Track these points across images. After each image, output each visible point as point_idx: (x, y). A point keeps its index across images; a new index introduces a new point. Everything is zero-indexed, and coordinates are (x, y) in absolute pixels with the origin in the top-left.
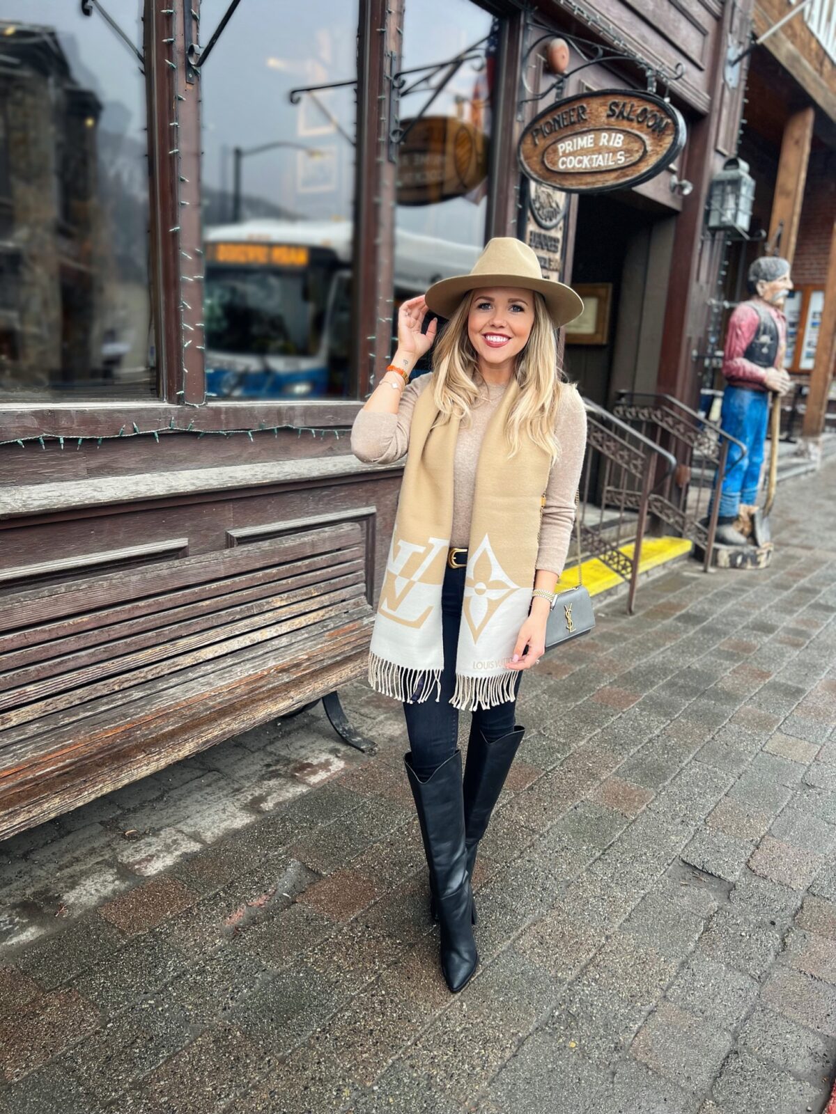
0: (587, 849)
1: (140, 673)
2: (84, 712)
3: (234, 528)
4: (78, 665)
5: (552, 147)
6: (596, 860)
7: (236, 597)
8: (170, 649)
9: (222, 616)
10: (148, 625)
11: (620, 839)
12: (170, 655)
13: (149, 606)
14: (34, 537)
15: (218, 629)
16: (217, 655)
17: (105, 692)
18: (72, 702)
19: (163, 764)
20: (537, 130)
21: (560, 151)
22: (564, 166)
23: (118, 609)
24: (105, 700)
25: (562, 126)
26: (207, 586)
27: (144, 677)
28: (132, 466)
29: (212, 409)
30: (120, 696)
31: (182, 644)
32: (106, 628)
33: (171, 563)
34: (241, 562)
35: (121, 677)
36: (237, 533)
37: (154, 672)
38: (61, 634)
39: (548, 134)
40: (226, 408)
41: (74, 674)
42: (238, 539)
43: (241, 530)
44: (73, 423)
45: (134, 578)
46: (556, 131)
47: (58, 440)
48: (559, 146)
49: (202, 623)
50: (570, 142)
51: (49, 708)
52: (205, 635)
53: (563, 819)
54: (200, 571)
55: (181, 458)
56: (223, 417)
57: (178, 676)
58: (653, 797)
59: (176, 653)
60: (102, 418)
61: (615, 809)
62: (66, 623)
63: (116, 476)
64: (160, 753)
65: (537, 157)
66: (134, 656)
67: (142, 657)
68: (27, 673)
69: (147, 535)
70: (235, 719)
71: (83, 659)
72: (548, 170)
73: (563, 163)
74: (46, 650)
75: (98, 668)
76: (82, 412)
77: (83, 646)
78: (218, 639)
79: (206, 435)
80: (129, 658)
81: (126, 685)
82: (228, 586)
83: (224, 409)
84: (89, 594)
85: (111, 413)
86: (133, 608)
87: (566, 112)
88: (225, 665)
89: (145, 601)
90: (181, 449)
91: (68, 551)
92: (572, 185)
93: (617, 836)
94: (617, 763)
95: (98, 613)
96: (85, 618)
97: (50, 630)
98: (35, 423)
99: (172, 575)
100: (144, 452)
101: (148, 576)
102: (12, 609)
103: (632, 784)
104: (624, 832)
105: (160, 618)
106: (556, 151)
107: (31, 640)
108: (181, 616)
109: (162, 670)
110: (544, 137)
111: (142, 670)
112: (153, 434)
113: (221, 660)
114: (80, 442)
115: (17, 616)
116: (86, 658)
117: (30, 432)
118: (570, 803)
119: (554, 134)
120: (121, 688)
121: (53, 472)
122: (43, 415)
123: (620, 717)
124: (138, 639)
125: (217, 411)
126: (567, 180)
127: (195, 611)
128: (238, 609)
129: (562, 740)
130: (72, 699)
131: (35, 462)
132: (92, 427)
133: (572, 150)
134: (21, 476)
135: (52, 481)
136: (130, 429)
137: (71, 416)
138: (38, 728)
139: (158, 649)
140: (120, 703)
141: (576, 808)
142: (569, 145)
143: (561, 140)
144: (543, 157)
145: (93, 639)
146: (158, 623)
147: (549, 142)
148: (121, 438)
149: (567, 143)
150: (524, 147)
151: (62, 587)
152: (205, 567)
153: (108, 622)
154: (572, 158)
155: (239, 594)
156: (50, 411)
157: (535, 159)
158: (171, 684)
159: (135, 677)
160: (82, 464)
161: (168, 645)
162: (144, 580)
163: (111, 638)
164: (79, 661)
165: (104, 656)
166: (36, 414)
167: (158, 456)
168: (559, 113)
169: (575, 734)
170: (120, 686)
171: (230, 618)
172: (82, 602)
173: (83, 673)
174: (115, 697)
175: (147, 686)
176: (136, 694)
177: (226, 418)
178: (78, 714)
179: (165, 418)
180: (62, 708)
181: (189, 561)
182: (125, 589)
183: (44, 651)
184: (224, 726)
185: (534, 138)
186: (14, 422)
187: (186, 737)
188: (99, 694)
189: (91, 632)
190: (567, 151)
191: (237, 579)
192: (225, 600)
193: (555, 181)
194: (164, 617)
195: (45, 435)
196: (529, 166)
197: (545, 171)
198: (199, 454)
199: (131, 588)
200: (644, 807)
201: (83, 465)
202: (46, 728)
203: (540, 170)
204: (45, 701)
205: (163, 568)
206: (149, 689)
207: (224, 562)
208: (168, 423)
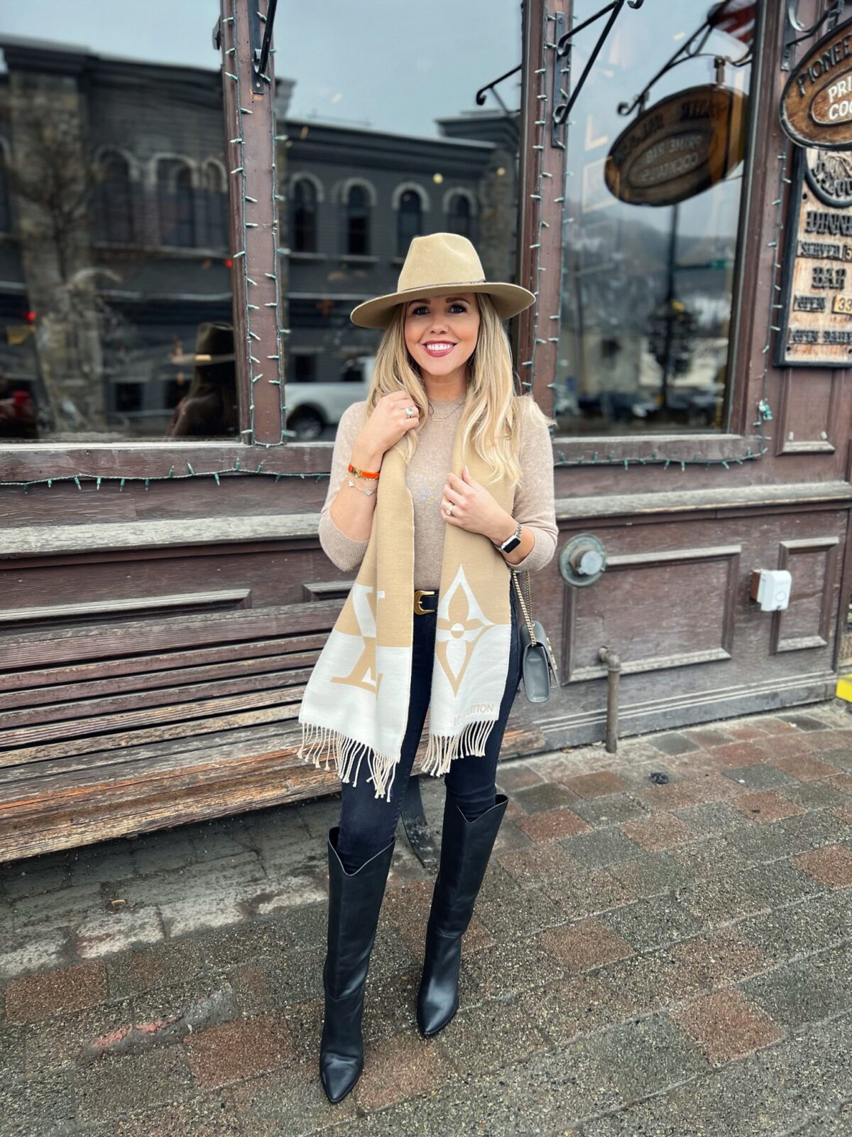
0: (604, 1094)
1: (155, 731)
2: (78, 764)
3: (315, 581)
4: (78, 715)
5: (821, 93)
6: (606, 1115)
7: (291, 659)
8: (196, 709)
9: (268, 679)
10: (169, 680)
11: (672, 1095)
12: (195, 715)
13: (172, 659)
14: (60, 578)
15: (263, 693)
16: (258, 721)
17: (109, 746)
18: (67, 752)
19: (89, 838)
20: (803, 77)
21: (831, 96)
22: (836, 115)
23: (134, 659)
24: (105, 755)
25: (834, 63)
26: (251, 645)
27: (159, 736)
28: (191, 510)
29: (291, 449)
30: (125, 752)
31: (211, 707)
32: (117, 679)
33: (208, 615)
34: (300, 620)
35: (131, 733)
36: (314, 587)
37: (173, 731)
38: (60, 679)
39: (816, 77)
40: (311, 448)
41: (73, 723)
42: (317, 594)
43: (323, 584)
44: (114, 463)
45: (156, 629)
46: (826, 71)
47: (95, 480)
48: (830, 91)
49: (242, 684)
50: (844, 82)
51: (38, 755)
52: (245, 698)
53: (605, 1034)
54: (243, 626)
55: (253, 503)
56: (307, 458)
57: (201, 740)
58: (779, 1040)
59: (202, 714)
60: (150, 458)
61: (700, 1042)
62: (68, 669)
63: (173, 519)
64: (88, 825)
65: (803, 110)
66: (150, 712)
67: (158, 715)
68: (17, 717)
69: (198, 584)
70: (198, 802)
71: (85, 709)
72: (816, 124)
73: (835, 111)
74: (43, 695)
75: (102, 720)
76: (126, 452)
77: (86, 695)
78: (261, 704)
79: (283, 478)
80: (142, 713)
81: (135, 742)
82: (280, 646)
83: (308, 450)
84: (99, 642)
85: (161, 452)
86: (152, 660)
87: (838, 44)
88: (265, 734)
89: (170, 654)
90: (253, 493)
91: (100, 595)
92: (845, 138)
93: (670, 1087)
94: (757, 968)
95: (108, 663)
96: (92, 666)
97: (47, 675)
98: (71, 463)
99: (205, 629)
100: (207, 495)
101: (175, 627)
102: (7, 649)
103: (756, 1010)
104: (687, 1084)
105: (185, 674)
106: (825, 98)
107: (26, 683)
108: (213, 674)
109: (184, 731)
110: (813, 82)
111: (159, 728)
112: (213, 477)
113: (262, 728)
114: (122, 483)
115: (10, 657)
116: (89, 708)
117: (64, 472)
118: (635, 1012)
119: (824, 77)
120: (129, 744)
121: (95, 513)
122: (80, 455)
123: (820, 898)
124: (154, 695)
125: (300, 451)
126: (838, 133)
127: (232, 670)
128: (293, 672)
129: (697, 913)
130: (67, 749)
131: (76, 502)
132: (138, 468)
133: (845, 92)
134: (60, 516)
135: (94, 522)
136: (184, 469)
137: (112, 456)
138: (21, 773)
139: (180, 707)
140: (120, 761)
141: (637, 1022)
142: (842, 85)
143: (832, 82)
144: (810, 109)
145: (100, 688)
146: (182, 679)
147: (817, 88)
148: (171, 481)
149: (839, 84)
150: (788, 101)
151: (69, 632)
152: (251, 622)
153: (119, 672)
154: (846, 102)
155: (297, 655)
156: (88, 451)
157: (801, 114)
158: (190, 748)
159: (148, 734)
160: (131, 505)
161: (193, 705)
162: (168, 631)
163: (121, 690)
164: (80, 710)
165: (112, 708)
166: (71, 453)
167: (225, 500)
168: (831, 47)
169: (726, 906)
170: (127, 742)
171: (280, 682)
172: (91, 649)
173: (84, 723)
174: (118, 753)
175: (160, 746)
176: (144, 753)
177: (310, 460)
178: (70, 766)
179: (228, 459)
180: (55, 757)
181: (232, 614)
182: (144, 639)
183: (40, 695)
184: (181, 807)
185: (799, 87)
186: (47, 461)
187: (129, 812)
188: (102, 747)
189: (98, 682)
190: (840, 95)
191: (294, 639)
192: (275, 661)
193: (825, 138)
194: (190, 674)
195: (81, 475)
196: (793, 125)
197: (812, 128)
198: (277, 499)
199: (151, 638)
200: (751, 1052)
201: (132, 507)
202: (29, 775)
203: (807, 127)
204: (37, 748)
205: (197, 620)
206: (161, 750)
207: (277, 619)
208: (232, 464)
